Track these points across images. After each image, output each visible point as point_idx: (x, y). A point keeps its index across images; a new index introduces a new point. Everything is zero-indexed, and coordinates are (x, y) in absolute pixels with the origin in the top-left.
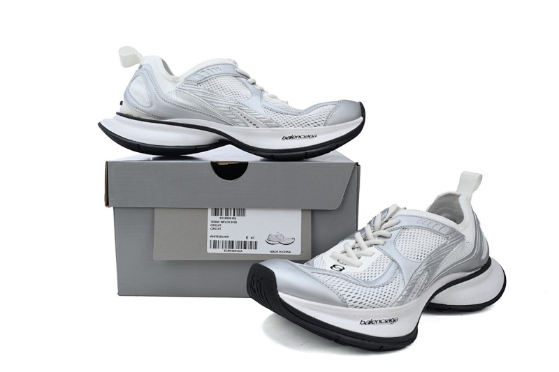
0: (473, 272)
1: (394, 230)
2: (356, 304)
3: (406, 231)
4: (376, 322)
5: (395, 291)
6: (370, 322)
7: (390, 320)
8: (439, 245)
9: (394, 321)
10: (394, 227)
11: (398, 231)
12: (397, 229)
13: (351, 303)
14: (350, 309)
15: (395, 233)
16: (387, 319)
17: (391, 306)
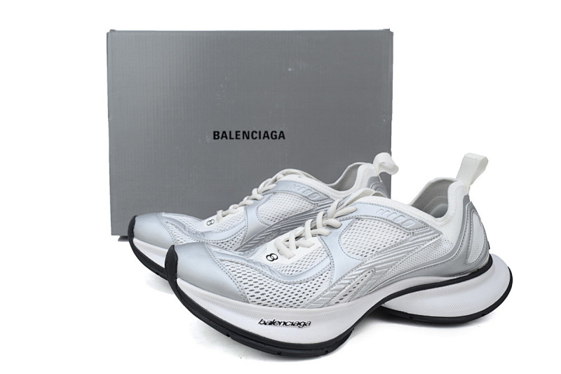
0: (455, 278)
1: (347, 219)
2: (259, 301)
3: (360, 222)
4: (280, 323)
5: (313, 290)
6: (272, 323)
7: (299, 324)
8: (398, 241)
9: (305, 324)
10: (347, 216)
11: (349, 221)
12: (350, 218)
13: (253, 299)
14: (251, 305)
15: (345, 223)
16: (295, 321)
17: (303, 307)
